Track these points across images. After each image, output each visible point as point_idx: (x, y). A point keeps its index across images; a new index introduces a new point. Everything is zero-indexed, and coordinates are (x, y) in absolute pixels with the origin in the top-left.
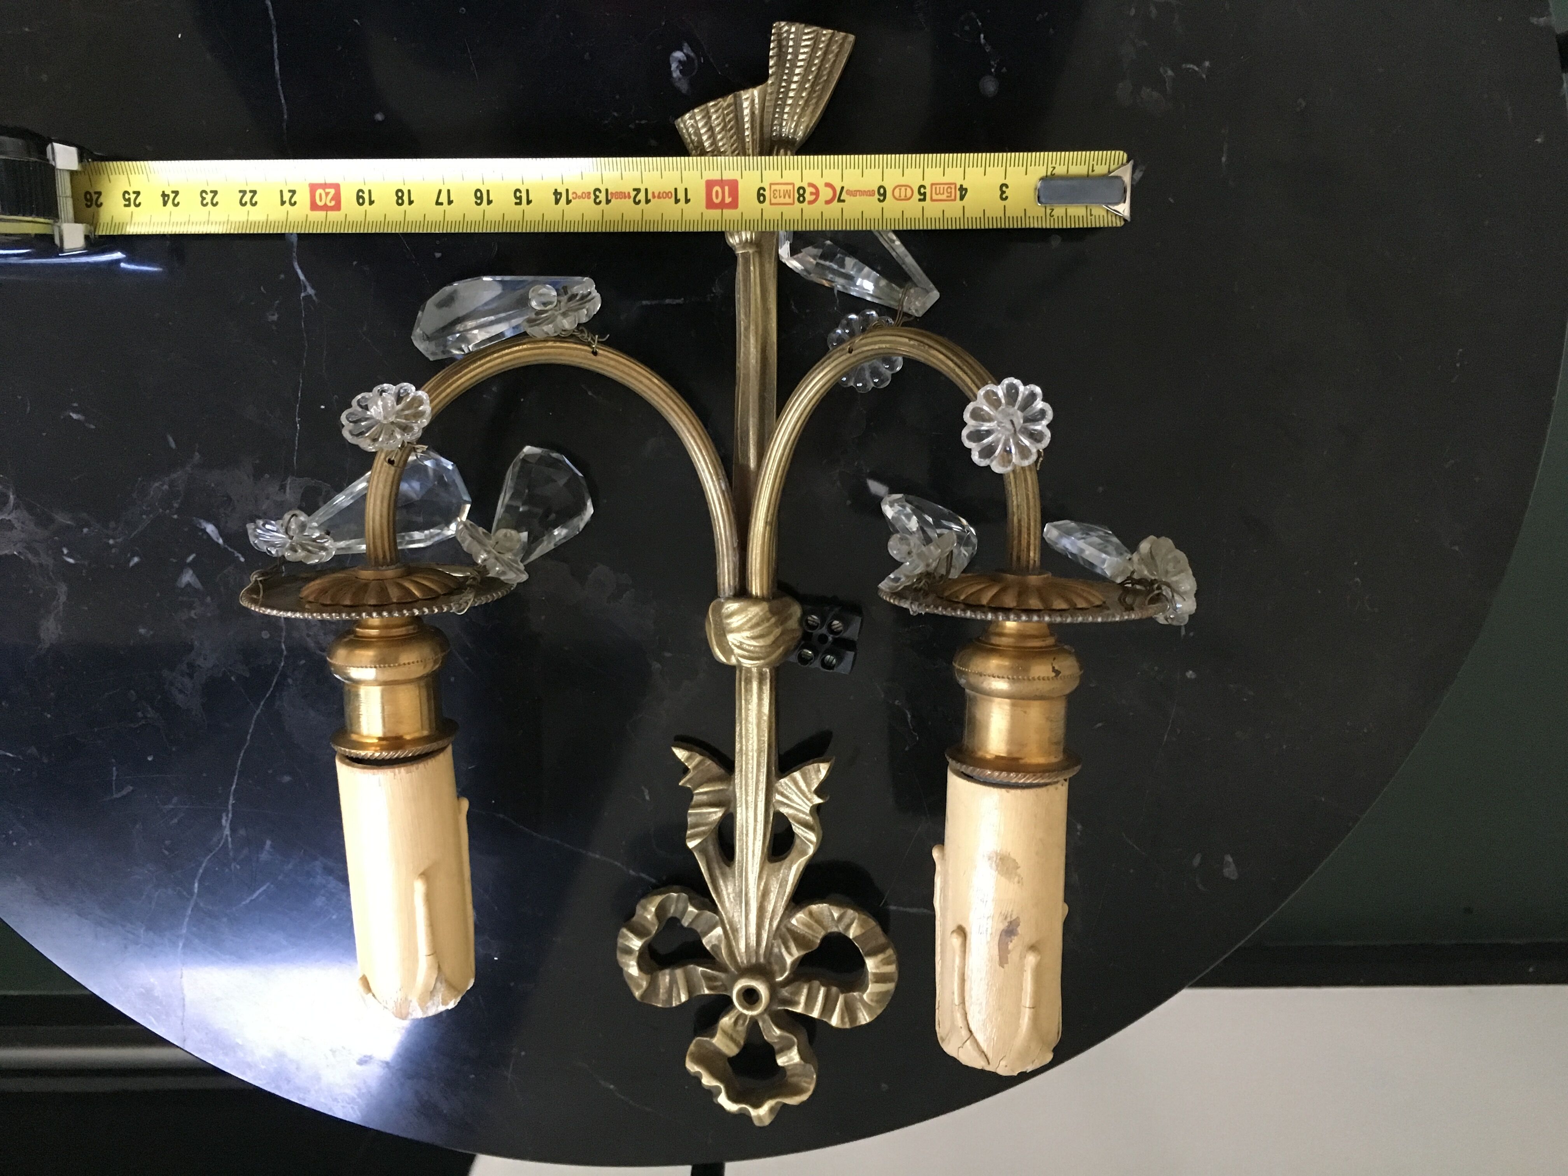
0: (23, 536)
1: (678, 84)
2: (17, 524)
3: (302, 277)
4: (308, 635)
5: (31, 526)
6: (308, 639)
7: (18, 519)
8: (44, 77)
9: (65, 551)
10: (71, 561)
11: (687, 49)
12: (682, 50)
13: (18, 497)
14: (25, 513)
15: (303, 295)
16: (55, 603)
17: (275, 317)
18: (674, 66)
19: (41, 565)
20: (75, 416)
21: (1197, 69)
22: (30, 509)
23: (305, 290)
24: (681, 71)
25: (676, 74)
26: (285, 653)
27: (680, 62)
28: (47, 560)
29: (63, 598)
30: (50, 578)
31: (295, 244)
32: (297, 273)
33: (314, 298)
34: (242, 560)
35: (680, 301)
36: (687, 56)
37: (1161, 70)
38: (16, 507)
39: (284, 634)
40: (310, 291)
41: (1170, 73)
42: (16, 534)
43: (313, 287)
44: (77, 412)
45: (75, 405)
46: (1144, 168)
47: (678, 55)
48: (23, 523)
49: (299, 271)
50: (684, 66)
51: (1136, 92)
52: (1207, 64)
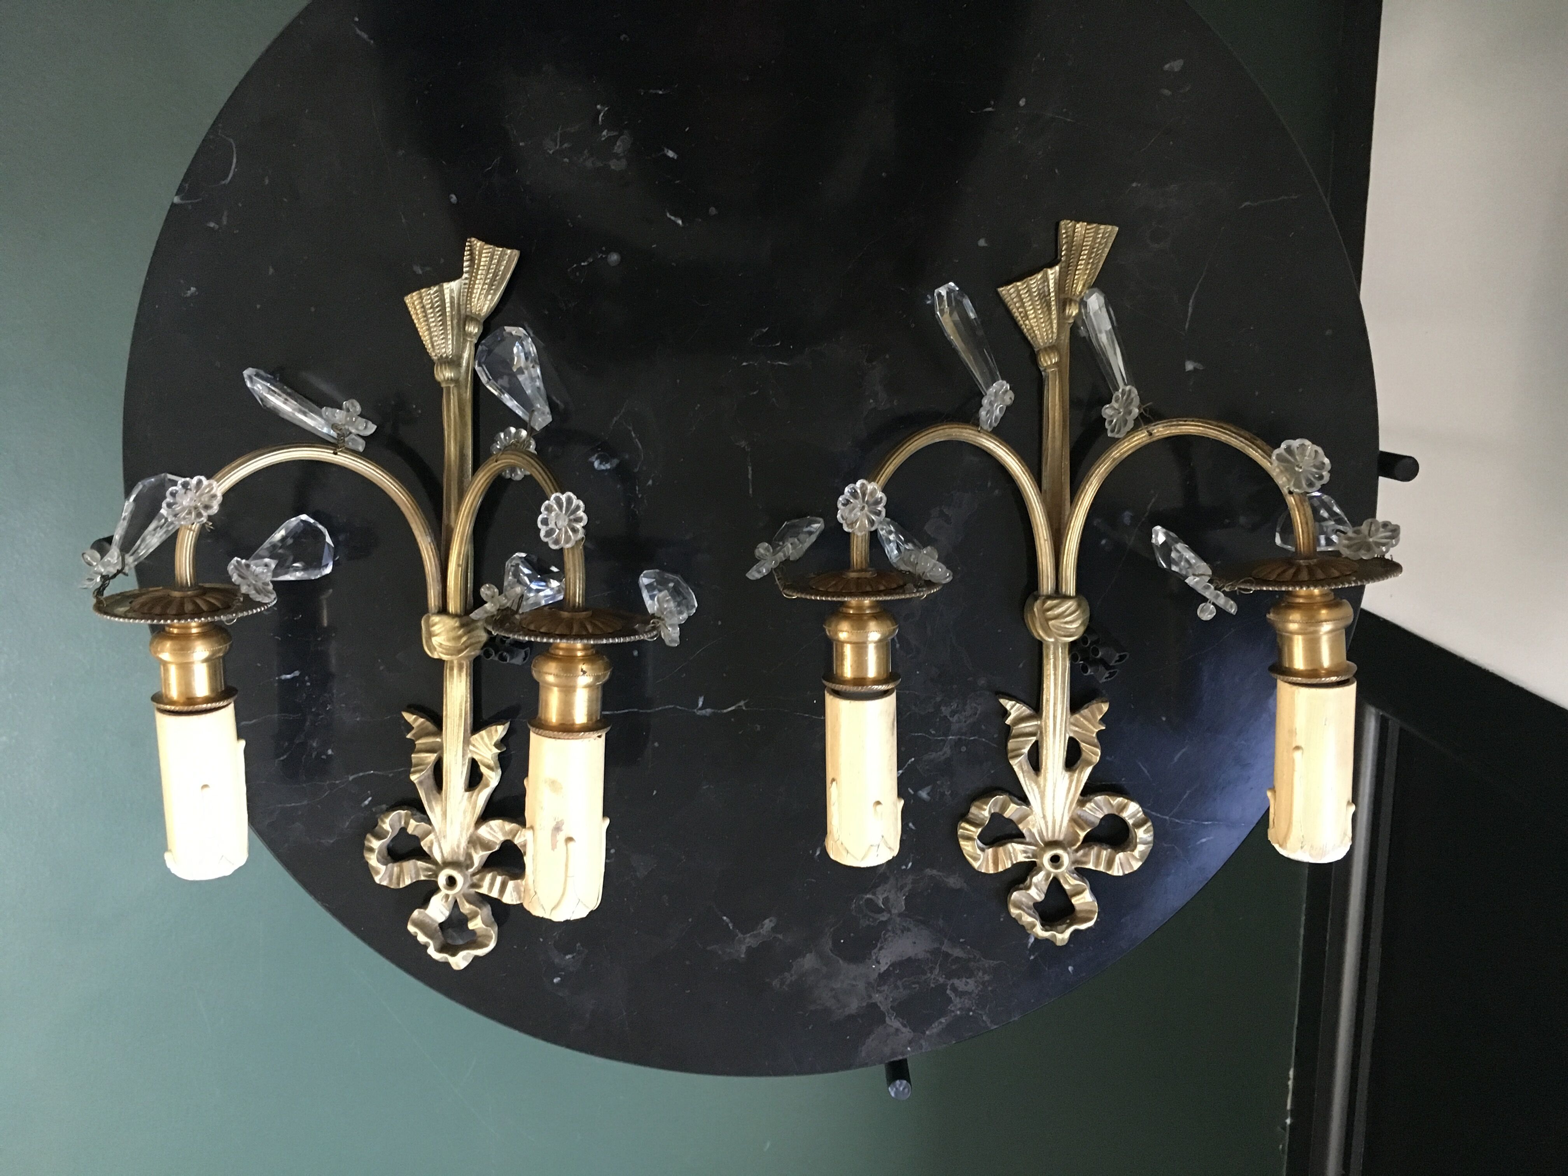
0: (893, 892)
1: (614, 465)
2: (885, 895)
3: (733, 708)
4: (965, 722)
5: (887, 886)
6: (968, 722)
7: (883, 894)
9: (904, 867)
10: (910, 865)
11: (593, 459)
12: (593, 463)
13: (867, 893)
14: (879, 889)
15: (744, 708)
16: (937, 878)
17: (759, 726)
18: (603, 467)
19: (912, 883)
21: (602, 114)
22: (876, 886)
23: (741, 706)
25: (608, 466)
26: (976, 738)
27: (601, 463)
28: (910, 879)
29: (935, 872)
30: (922, 878)
31: (713, 710)
32: (731, 711)
33: (746, 701)
34: (913, 759)
35: (750, 468)
36: (597, 459)
37: (603, 139)
38: (874, 894)
39: (963, 737)
40: (742, 703)
41: (605, 133)
42: (892, 896)
43: (739, 701)
44: (814, 852)
45: (811, 852)
46: (666, 150)
47: (596, 464)
48: (885, 891)
49: (730, 709)
50: (603, 460)
51: (617, 157)
52: (599, 107)
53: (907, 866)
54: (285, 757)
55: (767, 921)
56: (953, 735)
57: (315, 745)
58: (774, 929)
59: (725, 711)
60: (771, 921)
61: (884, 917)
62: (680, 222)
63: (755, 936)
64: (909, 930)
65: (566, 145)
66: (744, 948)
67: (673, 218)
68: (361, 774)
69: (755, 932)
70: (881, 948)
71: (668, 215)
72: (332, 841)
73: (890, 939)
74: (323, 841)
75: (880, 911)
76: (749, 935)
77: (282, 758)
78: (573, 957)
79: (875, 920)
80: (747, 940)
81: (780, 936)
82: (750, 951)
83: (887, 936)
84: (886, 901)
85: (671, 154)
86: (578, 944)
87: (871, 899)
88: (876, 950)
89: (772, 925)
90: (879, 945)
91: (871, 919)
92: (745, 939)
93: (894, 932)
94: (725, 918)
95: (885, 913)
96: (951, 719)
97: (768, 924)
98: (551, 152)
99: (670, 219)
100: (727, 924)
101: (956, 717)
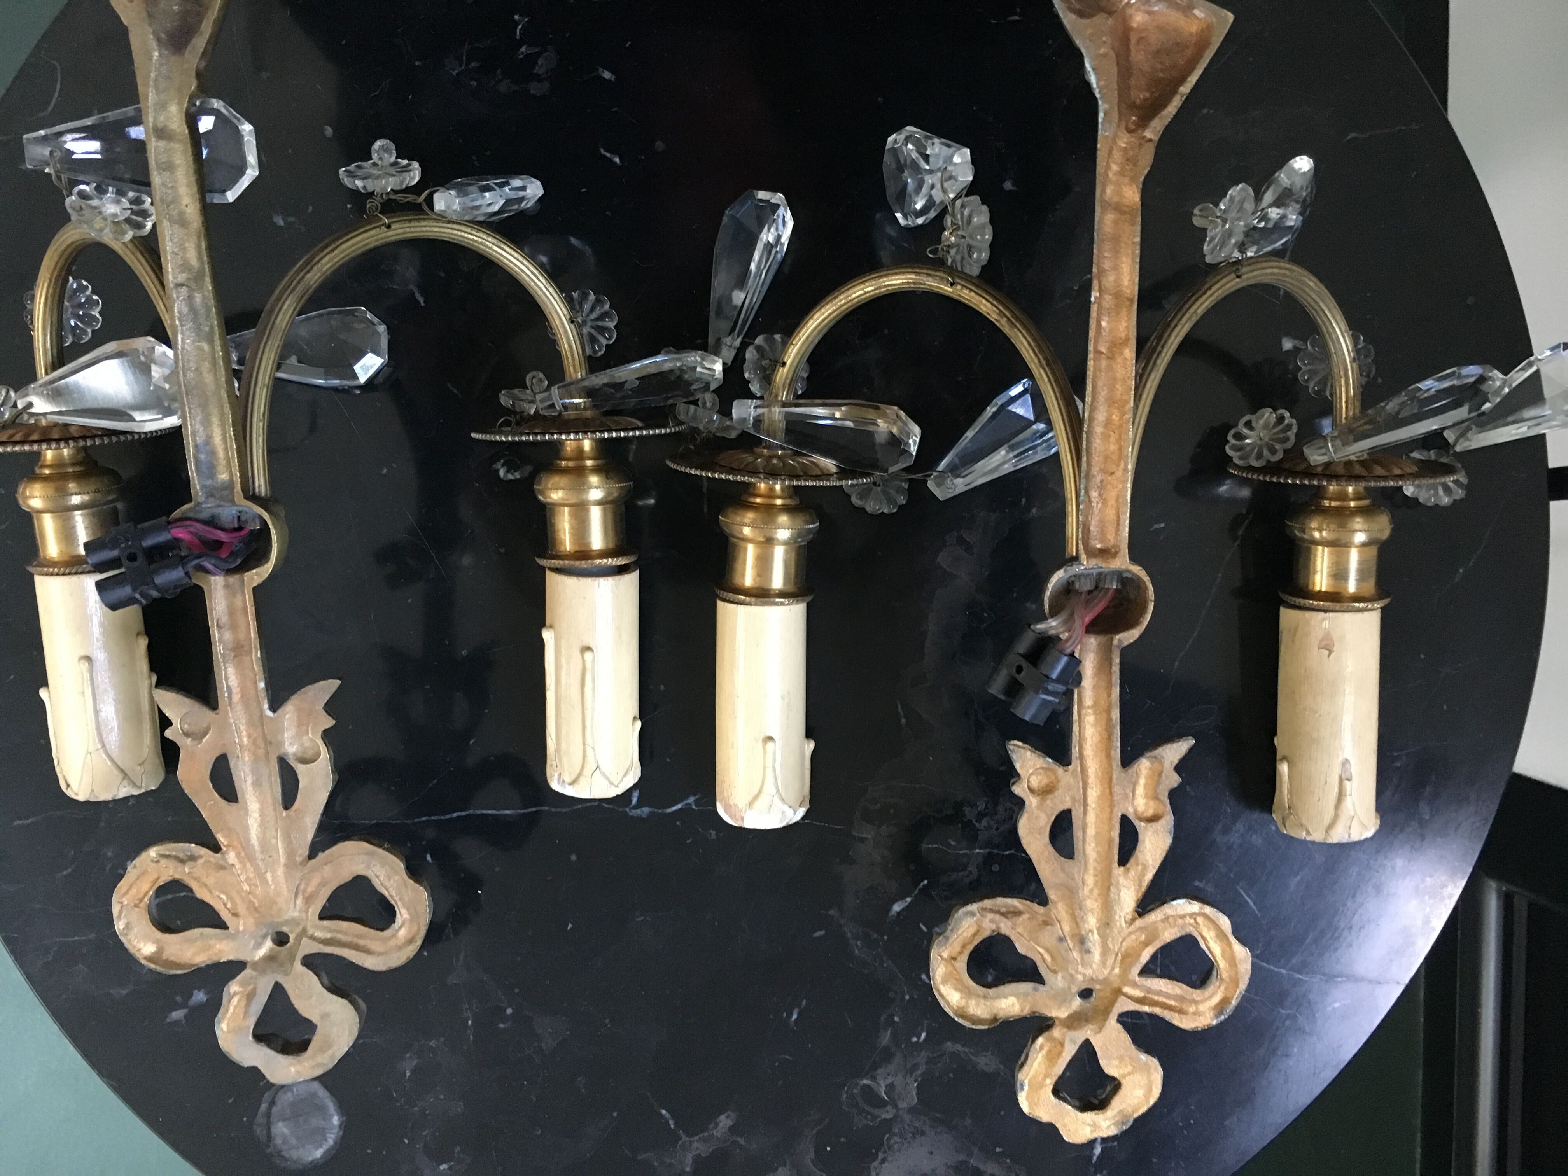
0: (900, 1076)
1: (526, 474)
2: (889, 1081)
3: (679, 806)
4: (997, 829)
5: (891, 1068)
6: (1000, 830)
7: (885, 1079)
8: (509, 1011)
9: (915, 1039)
10: (924, 1035)
11: (498, 465)
12: (498, 470)
13: (864, 1077)
14: (880, 1071)
15: (694, 807)
16: (962, 1055)
17: (713, 832)
18: (510, 477)
19: (927, 1063)
20: (795, 1017)
21: (520, 27)
22: (875, 1067)
23: (690, 804)
24: (515, 471)
25: (517, 475)
26: (1013, 852)
27: (508, 472)
28: (923, 1057)
29: (958, 1047)
30: (941, 1056)
31: (651, 810)
32: (676, 811)
33: (697, 797)
34: (926, 882)
36: (503, 465)
37: (521, 56)
38: (873, 1078)
39: (996, 851)
40: (691, 800)
41: (523, 49)
42: (899, 1081)
43: (688, 797)
44: (790, 1015)
45: (785, 1015)
46: (601, 70)
47: (502, 473)
48: (889, 1075)
49: (674, 808)
50: (511, 467)
51: (539, 79)
52: (516, 17)
53: (919, 1038)
54: (70, 870)
55: (722, 1117)
56: (981, 849)
57: (109, 854)
58: (733, 1129)
59: (669, 811)
60: (727, 1117)
61: (887, 1114)
62: (617, 160)
63: (705, 1140)
64: (923, 1133)
65: (473, 64)
66: (689, 1159)
67: (608, 155)
68: (170, 897)
69: (706, 1134)
70: (883, 1161)
71: (602, 151)
72: (125, 992)
73: (896, 1146)
74: (112, 991)
75: (881, 1104)
76: (696, 1138)
77: (65, 873)
78: (450, 1168)
79: (874, 1117)
80: (695, 1145)
81: (742, 1141)
82: (698, 1160)
83: (892, 1141)
84: (890, 1088)
85: (607, 75)
86: (457, 1149)
87: (869, 1086)
88: (876, 1163)
89: (730, 1123)
90: (881, 1156)
91: (869, 1117)
92: (691, 1142)
93: (901, 1136)
94: (664, 1112)
95: (889, 1108)
96: (977, 825)
97: (725, 1121)
98: (455, 73)
99: (605, 156)
100: (667, 1122)
101: (984, 823)
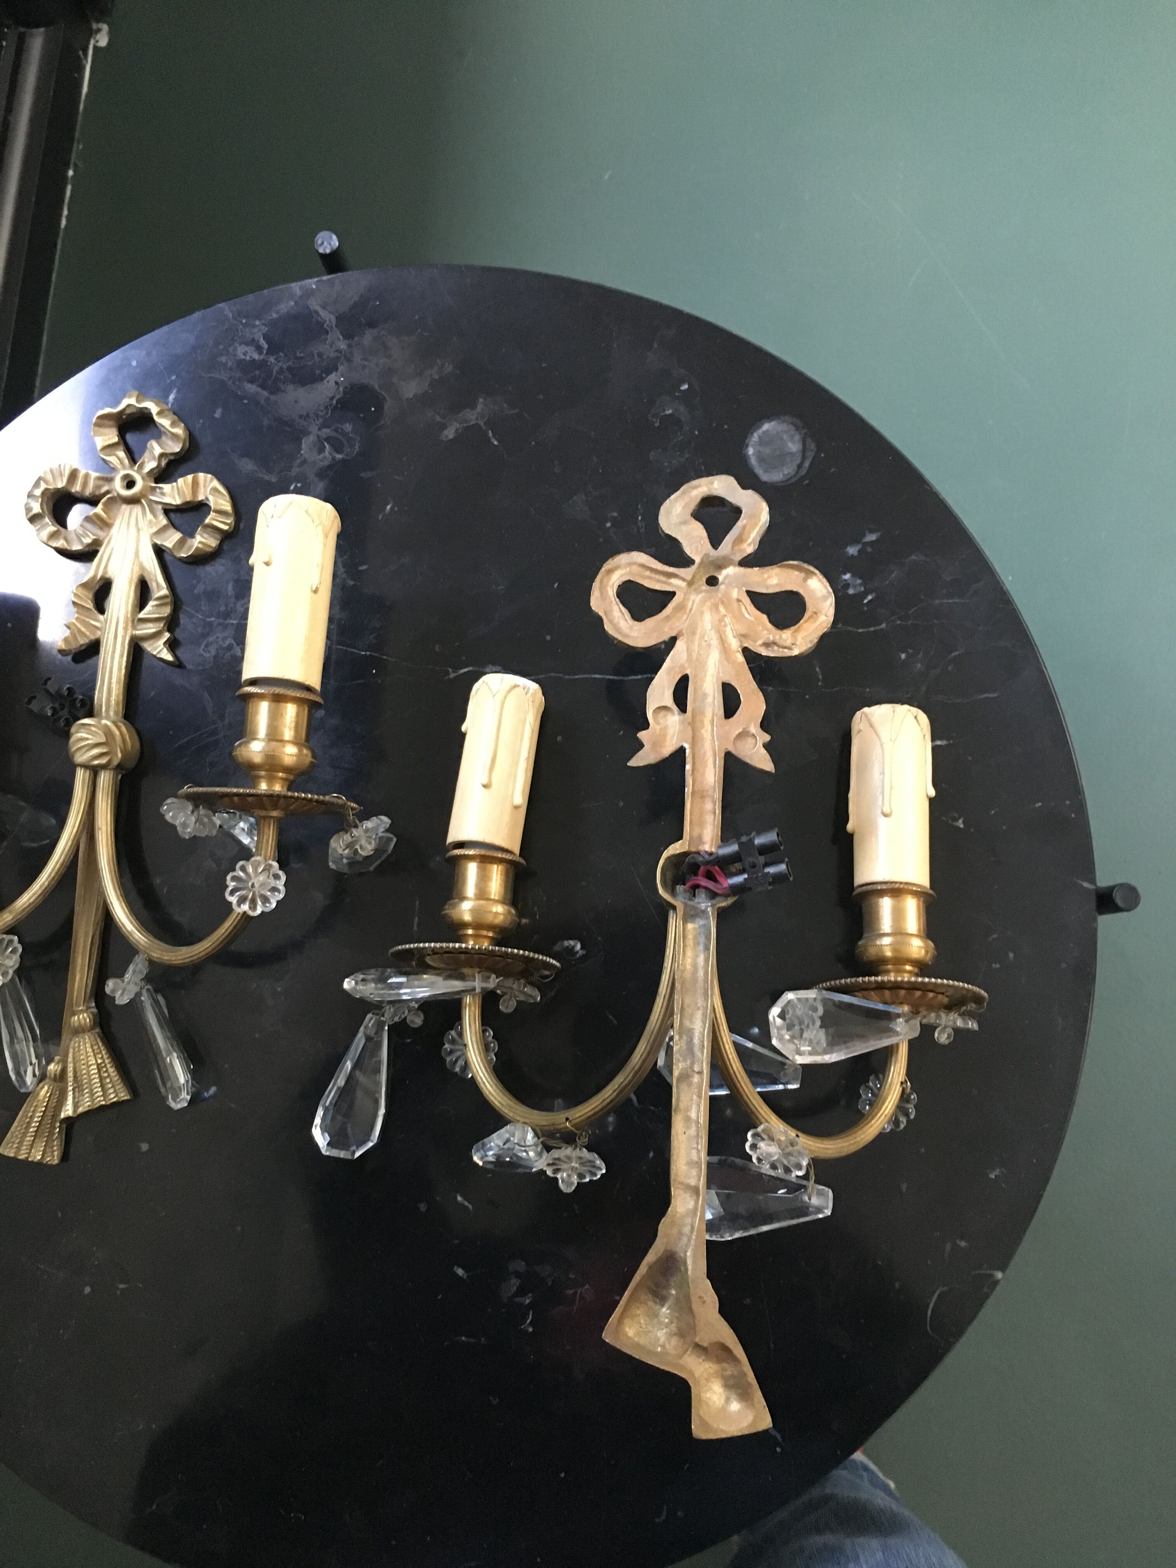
0: (313, 459)
1: (559, 944)
2: (322, 456)
3: (462, 671)
4: (218, 638)
5: (319, 464)
6: (215, 637)
7: (325, 457)
8: (609, 525)
9: (299, 485)
11: (581, 953)
12: (581, 948)
13: (341, 460)
14: (328, 463)
15: (450, 670)
16: (264, 471)
17: (437, 649)
18: (572, 943)
19: (292, 467)
20: (389, 507)
21: (529, 1321)
22: (330, 467)
23: (454, 672)
24: (568, 947)
25: (567, 943)
26: (207, 620)
27: (574, 947)
28: (295, 471)
29: (267, 478)
30: (280, 472)
32: (465, 667)
33: (447, 677)
36: (577, 952)
37: (530, 1295)
38: (333, 459)
39: (222, 621)
40: (452, 675)
41: (528, 1301)
42: (314, 455)
43: (454, 678)
44: (391, 509)
45: (396, 509)
46: (465, 1277)
47: (578, 947)
48: (321, 460)
49: (466, 670)
50: (570, 950)
51: (518, 1275)
52: (531, 1330)
53: (296, 486)
54: (953, 654)
55: (451, 436)
56: (233, 624)
57: (919, 665)
58: (443, 427)
59: (471, 668)
60: (446, 437)
61: (326, 432)
62: (459, 1198)
63: (466, 421)
64: (301, 416)
65: (571, 1292)
66: (479, 407)
67: (466, 1204)
68: (872, 629)
69: (465, 425)
70: (332, 398)
71: (471, 1207)
72: (913, 557)
73: (322, 408)
74: (923, 558)
75: (328, 439)
76: (473, 423)
77: (957, 653)
78: (664, 411)
79: (336, 430)
80: (474, 417)
81: (438, 418)
82: (473, 406)
83: (324, 412)
84: (321, 450)
85: (460, 1272)
86: (657, 424)
87: (338, 453)
88: (338, 397)
89: (446, 432)
90: (334, 402)
91: (340, 430)
92: (477, 419)
93: (317, 416)
94: (496, 443)
95: (324, 436)
96: (233, 642)
97: (450, 433)
98: (587, 1286)
99: (469, 1203)
100: (494, 436)
101: (227, 642)
